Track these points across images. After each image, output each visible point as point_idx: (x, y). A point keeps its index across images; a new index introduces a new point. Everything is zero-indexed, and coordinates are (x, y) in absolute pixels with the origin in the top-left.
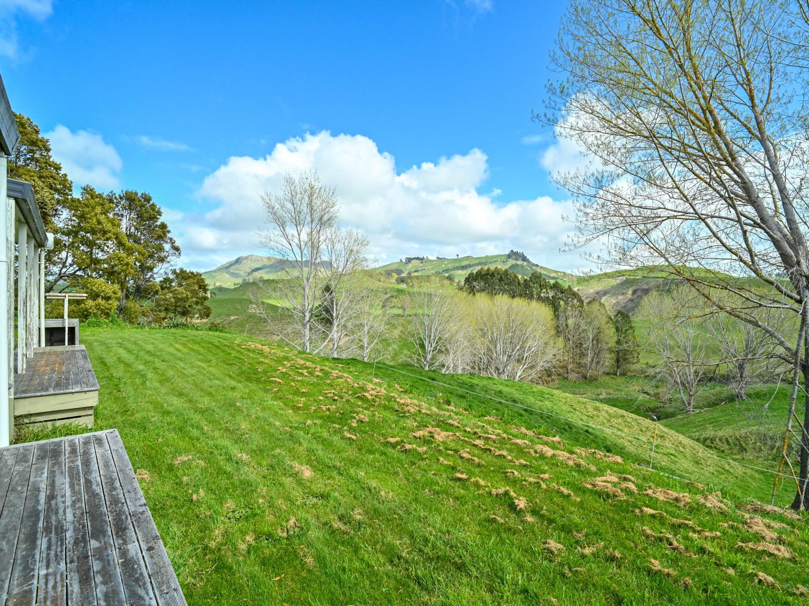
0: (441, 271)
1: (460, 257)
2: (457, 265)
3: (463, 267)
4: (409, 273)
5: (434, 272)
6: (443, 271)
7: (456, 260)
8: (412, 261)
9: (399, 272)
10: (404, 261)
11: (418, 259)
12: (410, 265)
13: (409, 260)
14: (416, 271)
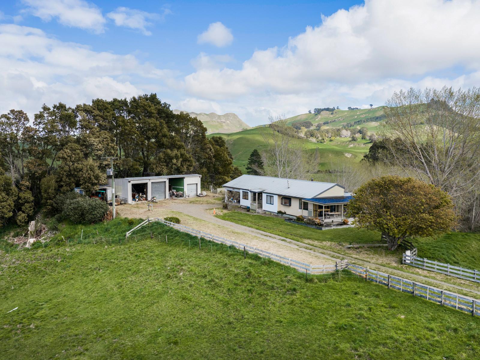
0: (352, 123)
1: (374, 107)
2: (371, 115)
3: (377, 118)
4: (319, 126)
5: (345, 124)
6: (355, 123)
7: (369, 110)
8: (322, 113)
9: (307, 124)
10: (313, 112)
11: (328, 109)
12: (320, 116)
13: (318, 111)
14: (326, 123)
